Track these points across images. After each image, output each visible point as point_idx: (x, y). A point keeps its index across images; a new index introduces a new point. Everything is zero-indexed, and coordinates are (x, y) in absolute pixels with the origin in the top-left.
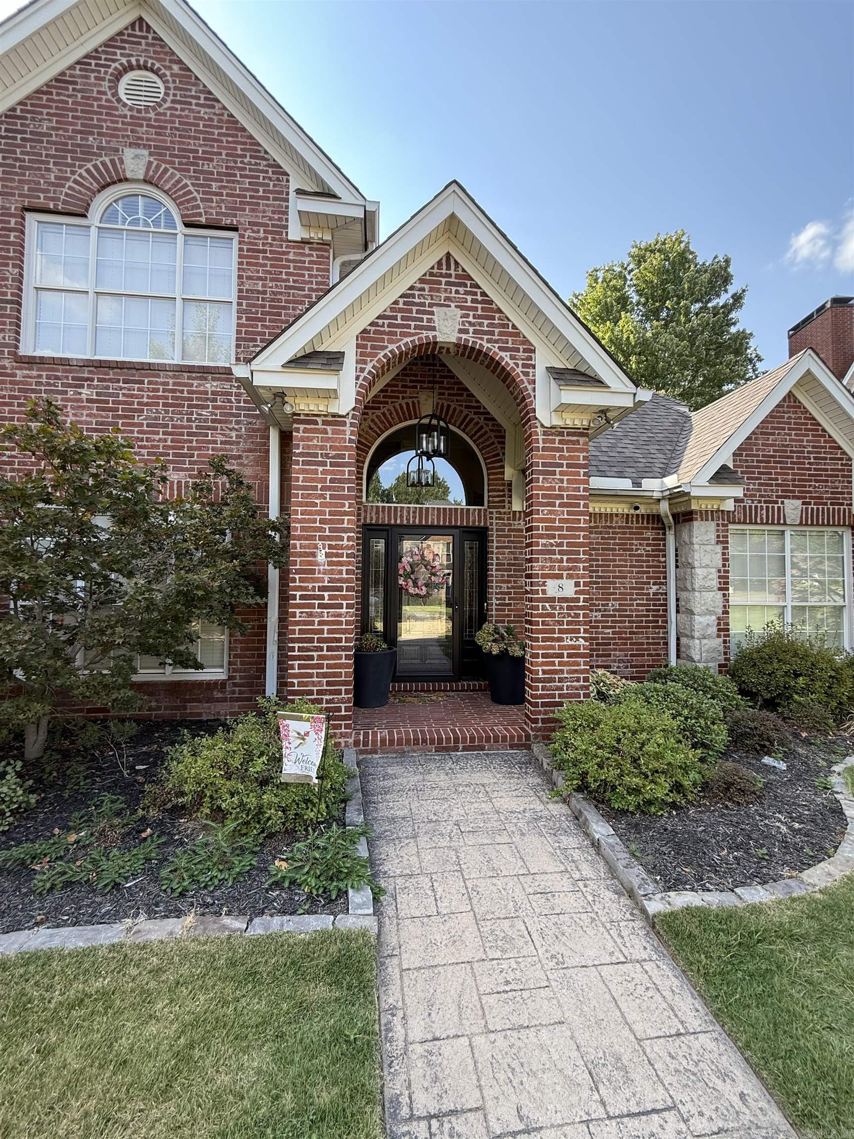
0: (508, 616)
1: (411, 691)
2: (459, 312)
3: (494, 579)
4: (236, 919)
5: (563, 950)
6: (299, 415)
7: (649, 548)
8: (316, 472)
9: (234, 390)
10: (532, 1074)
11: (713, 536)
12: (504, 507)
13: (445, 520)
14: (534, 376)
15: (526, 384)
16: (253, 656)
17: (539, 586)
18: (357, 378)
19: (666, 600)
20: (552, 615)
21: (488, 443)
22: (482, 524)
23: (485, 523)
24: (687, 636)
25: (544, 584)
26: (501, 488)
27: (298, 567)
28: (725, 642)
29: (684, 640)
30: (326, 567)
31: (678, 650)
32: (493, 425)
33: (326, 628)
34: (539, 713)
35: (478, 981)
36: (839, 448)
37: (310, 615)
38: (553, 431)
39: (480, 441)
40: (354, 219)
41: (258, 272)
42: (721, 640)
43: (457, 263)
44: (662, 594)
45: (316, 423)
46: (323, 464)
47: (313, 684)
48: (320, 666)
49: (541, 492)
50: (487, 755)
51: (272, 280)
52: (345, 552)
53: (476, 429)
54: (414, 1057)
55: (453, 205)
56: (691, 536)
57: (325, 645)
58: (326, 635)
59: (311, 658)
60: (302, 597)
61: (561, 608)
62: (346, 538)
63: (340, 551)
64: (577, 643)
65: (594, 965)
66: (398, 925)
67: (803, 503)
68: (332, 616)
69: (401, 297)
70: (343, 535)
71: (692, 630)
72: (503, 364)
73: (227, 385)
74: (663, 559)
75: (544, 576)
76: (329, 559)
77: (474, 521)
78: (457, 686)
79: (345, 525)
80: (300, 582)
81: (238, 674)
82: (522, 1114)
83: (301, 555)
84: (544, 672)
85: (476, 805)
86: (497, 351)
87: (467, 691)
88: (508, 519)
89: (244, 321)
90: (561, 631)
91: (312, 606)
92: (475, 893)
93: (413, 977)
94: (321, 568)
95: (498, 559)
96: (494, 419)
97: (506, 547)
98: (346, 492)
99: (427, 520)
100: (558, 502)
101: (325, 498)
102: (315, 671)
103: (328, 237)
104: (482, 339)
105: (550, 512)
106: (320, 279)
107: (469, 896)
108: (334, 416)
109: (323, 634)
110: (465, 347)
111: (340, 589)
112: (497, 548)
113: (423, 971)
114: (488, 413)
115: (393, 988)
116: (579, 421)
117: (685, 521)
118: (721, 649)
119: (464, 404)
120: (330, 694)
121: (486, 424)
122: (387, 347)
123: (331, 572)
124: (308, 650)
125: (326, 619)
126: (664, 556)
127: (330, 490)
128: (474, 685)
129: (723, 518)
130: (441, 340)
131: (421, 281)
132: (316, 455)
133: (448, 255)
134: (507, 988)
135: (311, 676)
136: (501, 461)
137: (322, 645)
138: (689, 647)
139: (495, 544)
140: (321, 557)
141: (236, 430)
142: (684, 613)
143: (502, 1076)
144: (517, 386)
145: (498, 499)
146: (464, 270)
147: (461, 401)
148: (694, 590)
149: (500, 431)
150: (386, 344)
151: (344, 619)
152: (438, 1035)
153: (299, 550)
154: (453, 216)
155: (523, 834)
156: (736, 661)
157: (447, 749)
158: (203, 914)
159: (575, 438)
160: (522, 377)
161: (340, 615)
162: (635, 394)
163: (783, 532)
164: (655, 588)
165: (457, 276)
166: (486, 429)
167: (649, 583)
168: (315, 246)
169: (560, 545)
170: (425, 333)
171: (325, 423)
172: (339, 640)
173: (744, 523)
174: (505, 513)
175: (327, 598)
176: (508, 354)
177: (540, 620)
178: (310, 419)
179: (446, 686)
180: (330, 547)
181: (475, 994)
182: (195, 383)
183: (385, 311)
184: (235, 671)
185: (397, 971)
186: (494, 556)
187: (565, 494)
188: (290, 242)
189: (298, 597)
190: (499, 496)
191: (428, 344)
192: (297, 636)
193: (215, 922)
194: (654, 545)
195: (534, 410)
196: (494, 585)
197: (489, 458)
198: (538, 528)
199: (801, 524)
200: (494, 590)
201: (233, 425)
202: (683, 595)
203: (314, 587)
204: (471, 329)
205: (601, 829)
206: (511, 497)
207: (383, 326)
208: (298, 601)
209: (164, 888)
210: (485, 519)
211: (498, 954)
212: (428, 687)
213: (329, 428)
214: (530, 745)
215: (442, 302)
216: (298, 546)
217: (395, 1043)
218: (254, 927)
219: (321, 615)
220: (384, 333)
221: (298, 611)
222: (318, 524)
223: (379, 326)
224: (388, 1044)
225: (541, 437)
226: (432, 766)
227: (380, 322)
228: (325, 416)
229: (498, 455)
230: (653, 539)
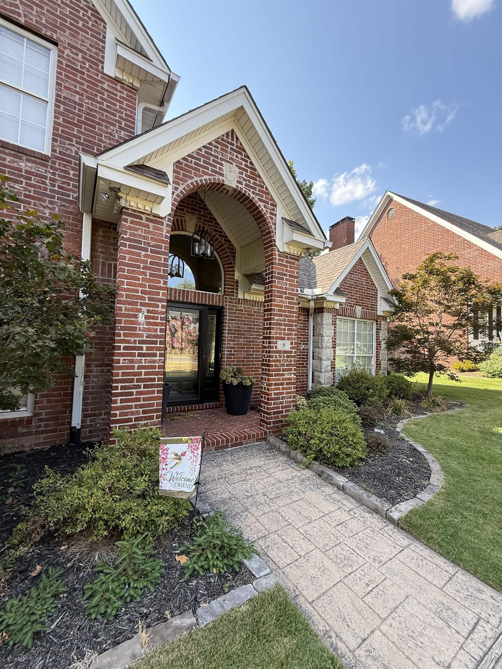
0: (233, 361)
1: (173, 412)
2: (238, 170)
3: (226, 339)
4: (183, 617)
5: (375, 554)
6: (128, 209)
7: (301, 325)
8: (139, 255)
9: (49, 175)
10: (421, 634)
11: (331, 321)
12: (233, 295)
13: (198, 300)
14: (275, 220)
15: (271, 224)
16: (60, 395)
17: (274, 344)
18: (173, 193)
19: (307, 352)
20: (279, 361)
21: (226, 255)
22: (221, 305)
23: (223, 304)
24: (318, 371)
25: (276, 343)
26: (232, 284)
27: (123, 325)
28: (334, 374)
29: (316, 373)
30: (145, 326)
31: (313, 379)
32: (229, 245)
33: (143, 371)
34: (271, 418)
35: (354, 591)
36: (374, 285)
37: (132, 361)
38: (283, 255)
39: (222, 253)
40: (161, 80)
41: (76, 87)
42: (332, 373)
43: (237, 138)
44: (306, 349)
45: (141, 218)
46: (146, 250)
47: (132, 413)
48: (138, 400)
49: (276, 289)
50: (246, 447)
51: (87, 98)
52: (159, 316)
53: (220, 245)
54: (363, 659)
55: (241, 101)
56: (322, 320)
57: (142, 384)
58: (143, 377)
59: (131, 394)
60: (125, 348)
61: (284, 357)
62: (160, 306)
63: (156, 315)
64: (291, 376)
65: (394, 557)
66: (284, 573)
67: (362, 308)
68: (148, 362)
69: (203, 147)
70: (158, 303)
71: (321, 368)
72: (260, 209)
73: (42, 170)
74: (307, 331)
75: (277, 338)
76: (148, 321)
77: (216, 302)
78: (203, 406)
79: (160, 297)
80: (124, 336)
81: (44, 411)
82: (437, 662)
83: (125, 316)
84: (275, 394)
85: (266, 480)
86: (257, 200)
87: (208, 409)
88: (236, 303)
89: (61, 121)
90: (284, 370)
91: (133, 355)
92: (309, 536)
93: (320, 605)
94: (141, 326)
95: (229, 326)
96: (229, 241)
97: (233, 320)
98: (162, 273)
99: (187, 298)
100: (284, 296)
101: (146, 275)
102: (134, 404)
103: (137, 84)
104: (250, 191)
105: (281, 301)
106: (128, 113)
107: (308, 539)
108: (155, 216)
109: (141, 375)
110: (240, 192)
111: (155, 343)
112: (229, 320)
113: (322, 598)
114: (227, 237)
115: (315, 618)
116: (295, 251)
117: (319, 312)
118: (332, 377)
119: (213, 228)
120: (145, 420)
121: (225, 244)
122: (193, 178)
123: (149, 330)
124: (129, 388)
125: (143, 364)
126: (308, 330)
127: (150, 270)
128: (213, 405)
129: (336, 313)
130: (227, 184)
131: (216, 141)
132: (140, 242)
133: (233, 130)
134: (370, 588)
135: (130, 407)
136: (232, 267)
137: (140, 384)
138: (319, 377)
139: (228, 318)
140: (141, 318)
141: (50, 209)
142: (316, 359)
143: (411, 644)
144: (266, 224)
145: (230, 290)
146: (241, 144)
147: (211, 226)
148: (322, 347)
149: (233, 249)
150: (193, 175)
151: (157, 365)
152: (363, 637)
153: (124, 312)
154: (242, 108)
155: (303, 492)
156: (339, 383)
157: (222, 448)
158: (149, 626)
159: (293, 261)
160: (269, 220)
161: (154, 362)
162: (324, 243)
163: (354, 321)
164: (303, 346)
165: (237, 147)
166: (225, 246)
167: (301, 344)
168: (125, 86)
169: (284, 320)
170: (217, 177)
171: (147, 219)
172: (153, 380)
173: (342, 315)
174: (234, 299)
175: (145, 349)
176: (263, 204)
177: (274, 363)
178: (137, 214)
179: (195, 407)
180: (148, 311)
181: (359, 600)
182: (8, 158)
183: (193, 153)
184: (41, 408)
185: (308, 605)
186: (227, 325)
187: (288, 291)
188: (105, 75)
189: (122, 348)
190: (231, 289)
191: (219, 184)
192: (120, 378)
193: (167, 628)
194: (304, 324)
195: (275, 241)
196: (226, 342)
197: (226, 264)
198: (274, 310)
199: (361, 318)
200: (226, 346)
201: (47, 204)
202: (317, 350)
203: (135, 341)
204: (244, 183)
205: (341, 480)
206: (237, 290)
207: (191, 162)
208: (122, 351)
209: (93, 616)
210: (223, 302)
211: (350, 570)
212: (185, 408)
213: (151, 224)
214: (267, 438)
215: (228, 160)
216: (123, 309)
217: (346, 657)
218: (202, 617)
219: (140, 361)
220: (191, 167)
221: (121, 359)
222: (140, 294)
223: (188, 162)
224: (343, 659)
225: (277, 257)
226: (220, 460)
227: (190, 159)
228: (148, 214)
229: (231, 263)
230: (304, 321)
